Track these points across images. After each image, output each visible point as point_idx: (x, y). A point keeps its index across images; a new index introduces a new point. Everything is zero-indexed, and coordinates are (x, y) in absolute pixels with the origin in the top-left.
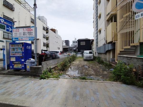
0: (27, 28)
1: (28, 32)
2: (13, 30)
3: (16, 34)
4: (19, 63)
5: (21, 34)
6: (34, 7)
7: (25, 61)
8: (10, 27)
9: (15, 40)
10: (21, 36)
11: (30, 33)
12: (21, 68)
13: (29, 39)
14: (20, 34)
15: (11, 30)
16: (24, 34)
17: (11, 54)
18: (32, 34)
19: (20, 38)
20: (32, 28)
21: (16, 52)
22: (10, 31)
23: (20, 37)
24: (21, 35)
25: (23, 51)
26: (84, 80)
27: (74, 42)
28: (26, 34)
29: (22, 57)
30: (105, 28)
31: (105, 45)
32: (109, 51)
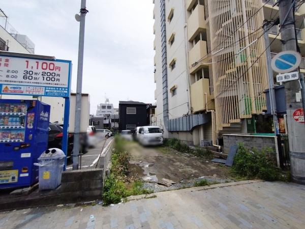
0: (41, 62)
1: (44, 71)
4: (10, 164)
5: (14, 74)
6: (80, 14)
7: (35, 159)
10: (14, 79)
11: (51, 77)
12: (16, 180)
13: (46, 93)
14: (11, 74)
16: (27, 75)
18: (58, 80)
19: (9, 87)
23: (9, 83)
24: (15, 77)
25: (30, 125)
26: (206, 187)
27: (104, 107)
28: (37, 76)
29: (21, 144)
30: (188, 86)
31: (191, 117)
32: (197, 128)
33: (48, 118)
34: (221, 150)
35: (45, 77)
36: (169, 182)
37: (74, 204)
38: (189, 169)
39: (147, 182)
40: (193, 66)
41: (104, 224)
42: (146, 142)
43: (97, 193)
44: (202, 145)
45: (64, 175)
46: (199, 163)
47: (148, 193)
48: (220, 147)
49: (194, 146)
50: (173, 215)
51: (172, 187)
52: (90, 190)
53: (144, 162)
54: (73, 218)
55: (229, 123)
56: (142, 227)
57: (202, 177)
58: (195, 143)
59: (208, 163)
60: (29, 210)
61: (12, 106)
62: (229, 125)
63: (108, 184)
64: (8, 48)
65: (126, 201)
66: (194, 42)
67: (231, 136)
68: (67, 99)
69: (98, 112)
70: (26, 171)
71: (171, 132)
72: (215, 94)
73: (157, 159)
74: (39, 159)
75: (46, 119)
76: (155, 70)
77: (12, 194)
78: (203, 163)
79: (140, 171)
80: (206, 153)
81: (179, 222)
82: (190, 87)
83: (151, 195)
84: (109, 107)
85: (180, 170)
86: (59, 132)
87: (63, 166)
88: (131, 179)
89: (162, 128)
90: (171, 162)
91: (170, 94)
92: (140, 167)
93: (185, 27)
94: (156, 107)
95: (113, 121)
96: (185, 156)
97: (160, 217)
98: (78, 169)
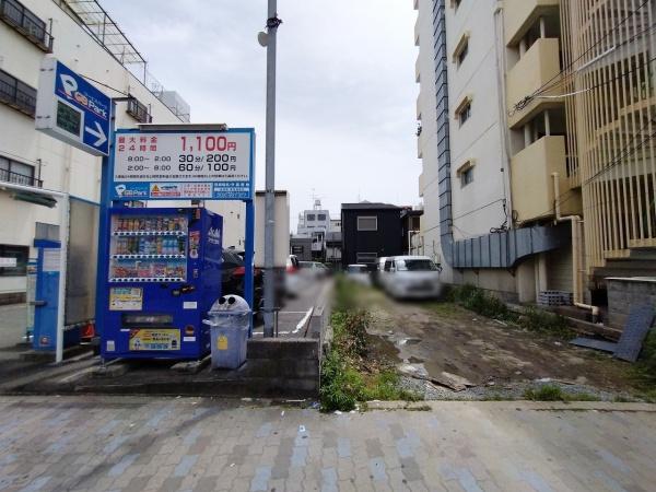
0: (204, 136)
1: (210, 153)
2: (122, 140)
3: (133, 164)
4: (166, 319)
5: (166, 163)
7: (203, 312)
8: (98, 125)
9: (130, 193)
10: (166, 173)
11: (221, 163)
12: (178, 347)
13: (215, 193)
14: (160, 164)
15: (103, 139)
16: (186, 162)
17: (111, 272)
18: (233, 167)
19: (159, 186)
20: (230, 137)
21: (144, 260)
22: (97, 144)
23: (158, 180)
24: (167, 168)
25: (194, 253)
26: (558, 405)
27: (311, 217)
28: (200, 164)
29: (183, 285)
30: (506, 159)
31: (512, 234)
32: (529, 260)
33: (220, 239)
34: (599, 318)
35: (213, 164)
36: (460, 382)
37: (269, 401)
38: (508, 358)
39: (406, 375)
40: (518, 107)
41: (325, 446)
42: (401, 290)
43: (309, 385)
44: (542, 302)
45: (250, 345)
46: (534, 346)
47: (411, 399)
48: (595, 310)
49: (521, 304)
50: (473, 455)
51: (468, 394)
52: (297, 377)
53: (399, 334)
54: (269, 426)
55: (625, 247)
56: (403, 467)
57: (544, 380)
58: (522, 297)
59: (561, 348)
60: (200, 399)
61: (166, 220)
62: (628, 254)
63: (328, 370)
64: (151, 118)
65: (366, 409)
66: (522, 47)
67: (633, 282)
68: (249, 202)
69: (300, 227)
70: (192, 332)
71: (459, 269)
72: (584, 174)
73: (428, 328)
74: (210, 313)
75: (217, 242)
76: (420, 129)
77: (175, 369)
78: (546, 346)
79: (391, 351)
80: (556, 323)
81: (488, 472)
82: (509, 161)
83: (420, 404)
84: (322, 217)
85: (485, 358)
86: (236, 266)
87: (247, 328)
88: (372, 366)
89: (436, 261)
90: (461, 337)
91: (456, 182)
92: (390, 343)
93: (498, 11)
94: (421, 213)
95: (330, 245)
96: (498, 327)
97: (442, 454)
98: (272, 336)
